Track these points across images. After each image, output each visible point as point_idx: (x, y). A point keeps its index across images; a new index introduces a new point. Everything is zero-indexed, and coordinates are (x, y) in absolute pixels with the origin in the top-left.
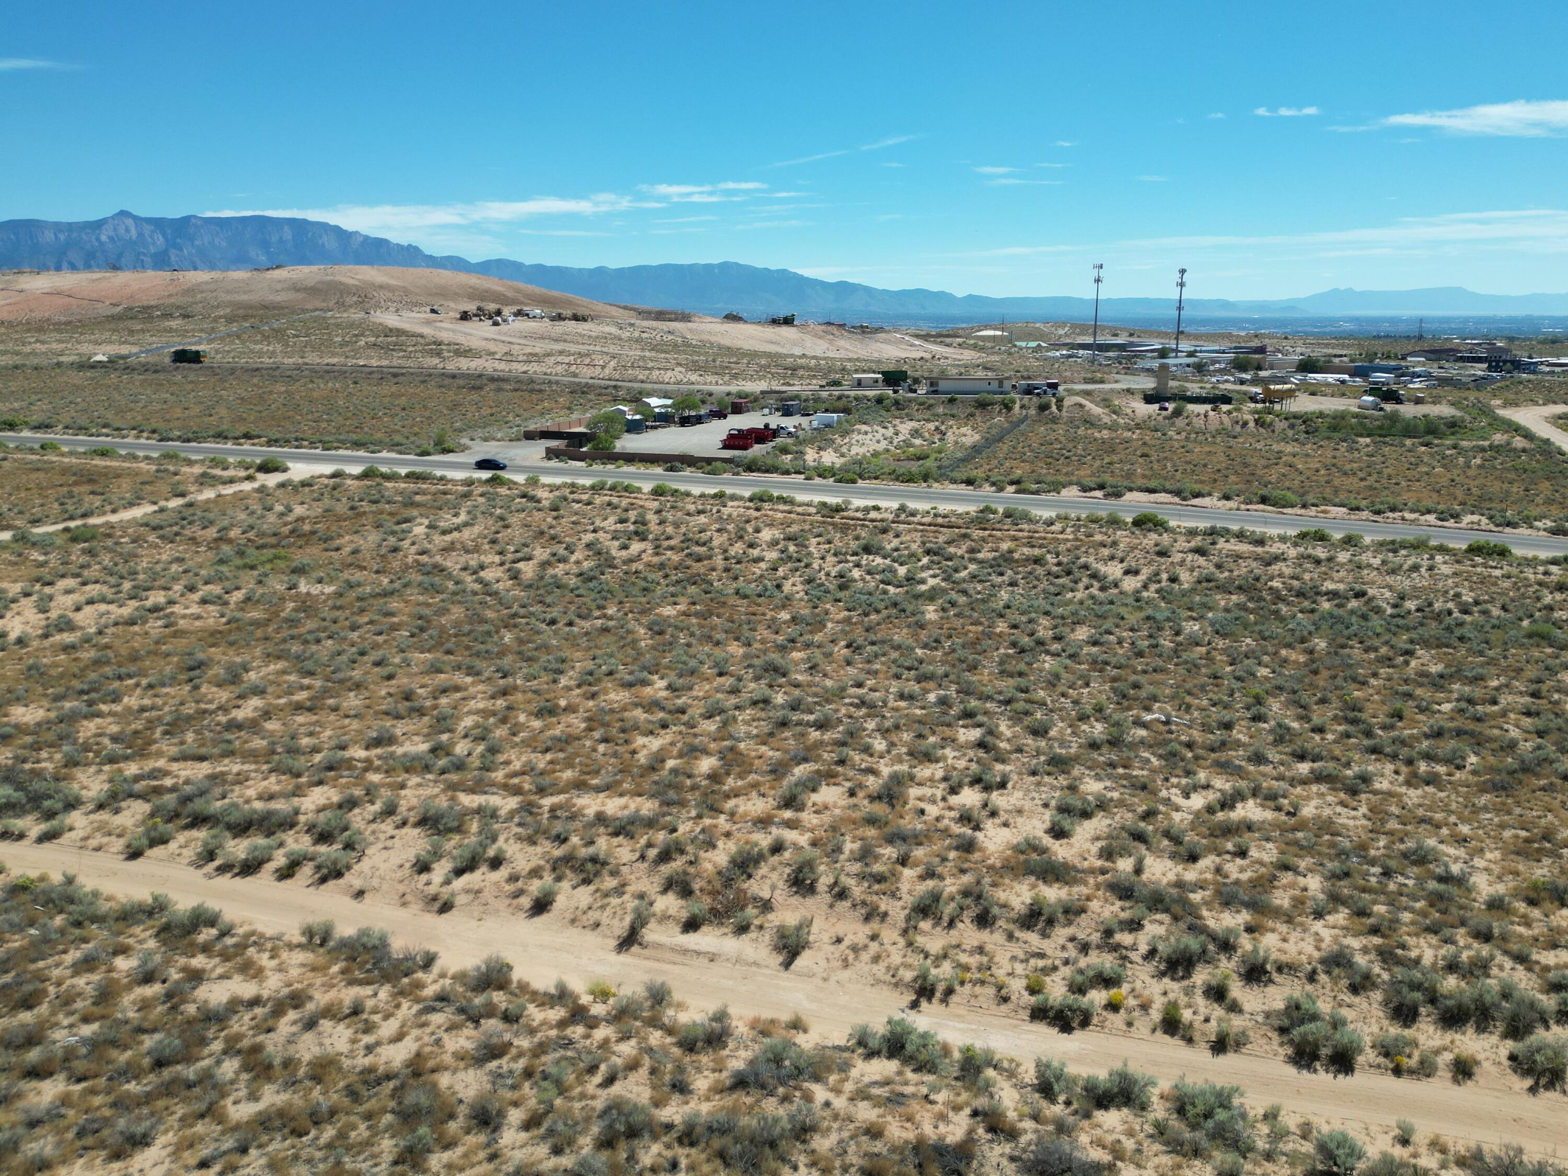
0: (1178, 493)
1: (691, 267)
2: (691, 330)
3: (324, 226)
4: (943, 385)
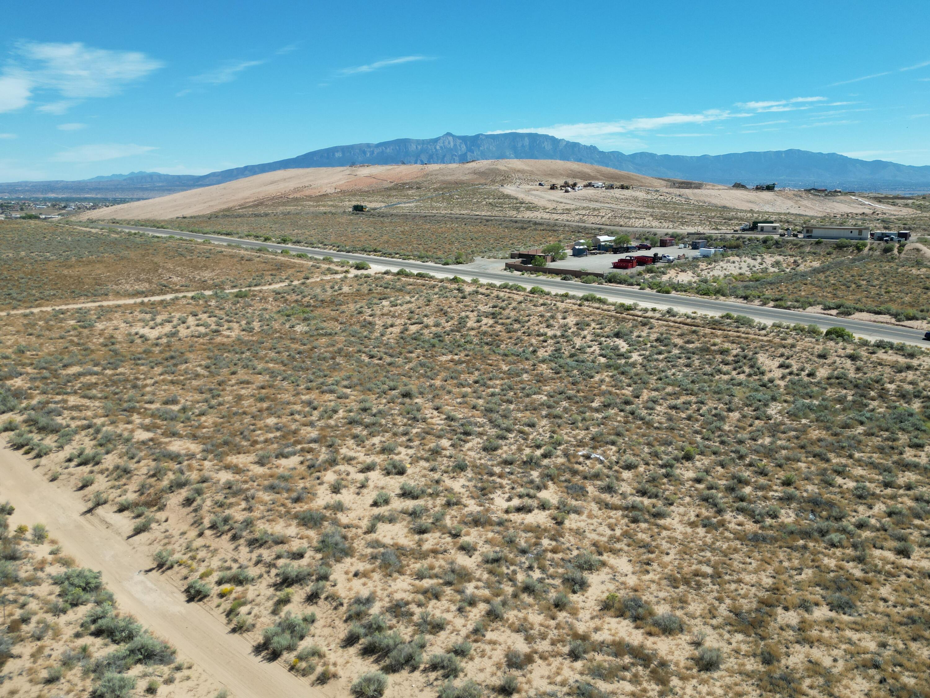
0: (896, 316)
2: (694, 194)
3: (546, 137)
4: (815, 232)
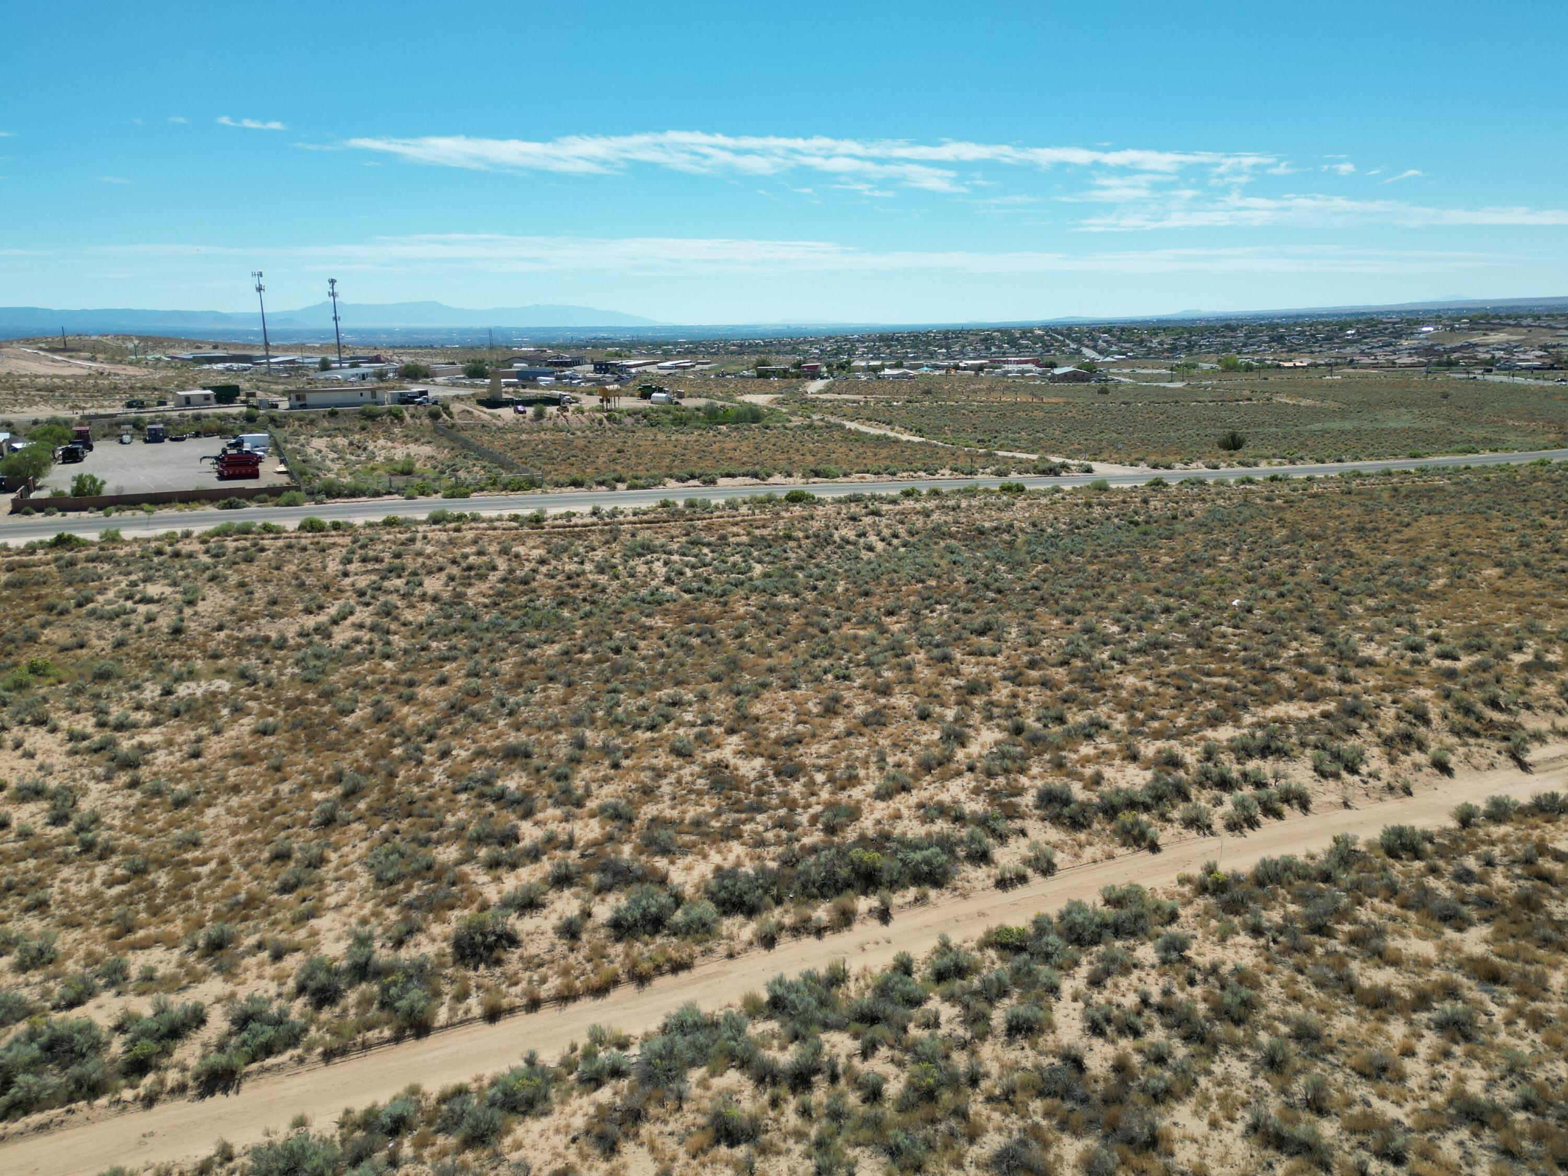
4: (310, 399)
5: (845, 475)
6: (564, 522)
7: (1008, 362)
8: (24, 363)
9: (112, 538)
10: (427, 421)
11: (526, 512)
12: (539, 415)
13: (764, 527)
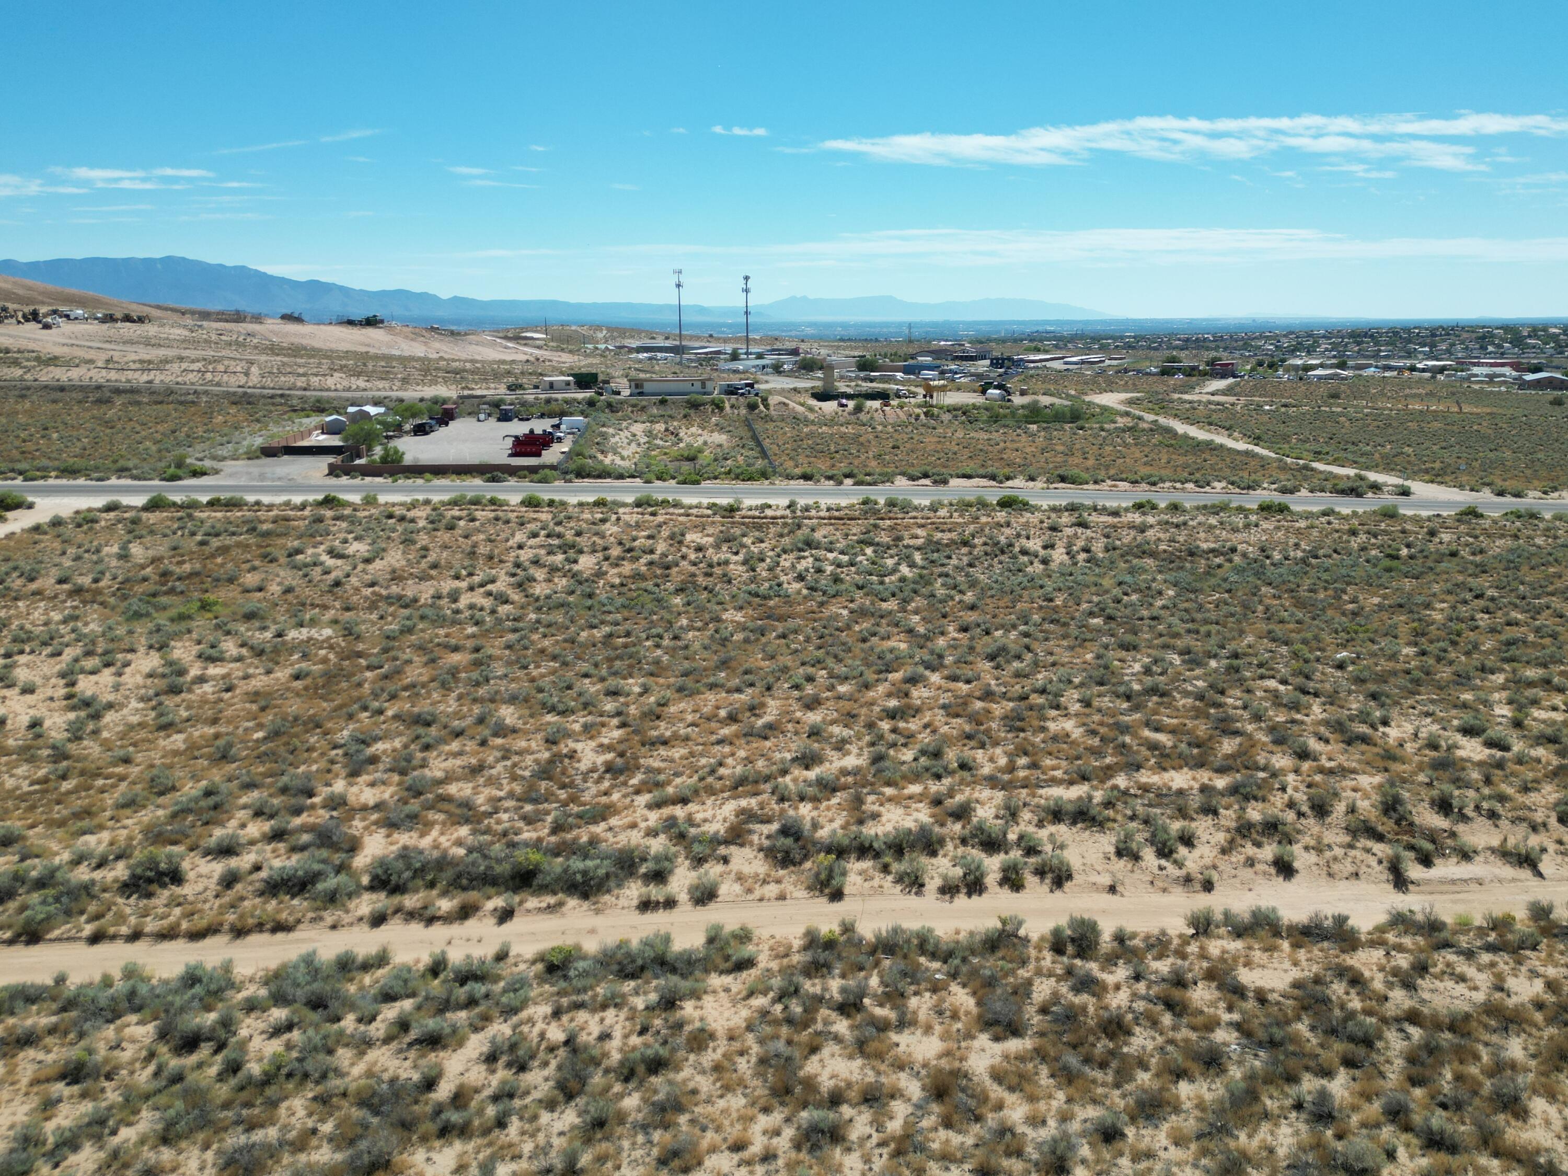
1: (127, 264)
4: (647, 387)
5: (1096, 482)
6: (757, 513)
7: (1478, 364)
8: (480, 349)
9: (370, 501)
10: (743, 411)
11: (724, 501)
12: (858, 409)
13: (950, 531)
